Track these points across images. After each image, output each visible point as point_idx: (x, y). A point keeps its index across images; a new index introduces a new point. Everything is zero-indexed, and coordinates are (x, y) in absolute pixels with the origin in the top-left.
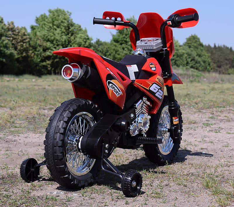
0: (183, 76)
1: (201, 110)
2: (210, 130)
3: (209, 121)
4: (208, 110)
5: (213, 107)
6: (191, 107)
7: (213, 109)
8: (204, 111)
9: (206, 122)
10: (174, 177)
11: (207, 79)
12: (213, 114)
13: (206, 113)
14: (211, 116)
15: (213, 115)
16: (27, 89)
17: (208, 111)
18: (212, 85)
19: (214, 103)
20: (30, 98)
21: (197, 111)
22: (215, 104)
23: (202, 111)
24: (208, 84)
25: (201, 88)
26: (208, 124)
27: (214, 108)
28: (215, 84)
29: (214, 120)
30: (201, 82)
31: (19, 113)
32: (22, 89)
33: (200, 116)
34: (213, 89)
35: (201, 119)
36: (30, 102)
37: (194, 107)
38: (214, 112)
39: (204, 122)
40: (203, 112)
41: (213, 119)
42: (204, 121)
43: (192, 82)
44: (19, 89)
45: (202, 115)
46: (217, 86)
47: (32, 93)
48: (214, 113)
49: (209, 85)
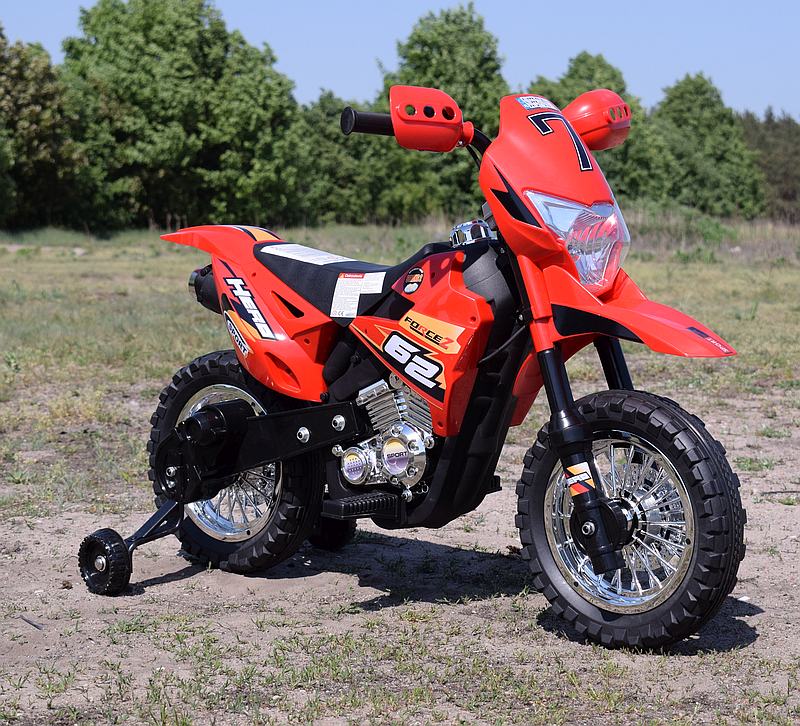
0: (655, 238)
1: (727, 401)
2: (763, 494)
3: (758, 448)
4: (754, 400)
5: (771, 383)
6: (691, 386)
7: (772, 394)
8: (739, 403)
9: (748, 454)
10: (634, 716)
11: (744, 248)
12: (774, 416)
13: (747, 414)
14: (765, 424)
15: (772, 420)
16: (57, 297)
17: (753, 404)
18: (762, 276)
19: (774, 368)
20: (67, 342)
21: (712, 401)
22: (778, 370)
23: (730, 401)
24: (750, 272)
25: (721, 286)
26: (756, 465)
27: (773, 390)
28: (775, 271)
29: (777, 444)
30: (721, 262)
31: (28, 412)
32: (37, 296)
33: (724, 426)
34: (769, 295)
35: (729, 438)
36: (72, 364)
37: (699, 385)
38: (777, 409)
39: (741, 454)
40: (733, 407)
41: (774, 439)
42: (741, 449)
43: (686, 259)
44: (24, 298)
45: (731, 422)
46: (782, 278)
47: (76, 315)
48: (778, 413)
49: (754, 278)
